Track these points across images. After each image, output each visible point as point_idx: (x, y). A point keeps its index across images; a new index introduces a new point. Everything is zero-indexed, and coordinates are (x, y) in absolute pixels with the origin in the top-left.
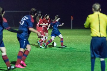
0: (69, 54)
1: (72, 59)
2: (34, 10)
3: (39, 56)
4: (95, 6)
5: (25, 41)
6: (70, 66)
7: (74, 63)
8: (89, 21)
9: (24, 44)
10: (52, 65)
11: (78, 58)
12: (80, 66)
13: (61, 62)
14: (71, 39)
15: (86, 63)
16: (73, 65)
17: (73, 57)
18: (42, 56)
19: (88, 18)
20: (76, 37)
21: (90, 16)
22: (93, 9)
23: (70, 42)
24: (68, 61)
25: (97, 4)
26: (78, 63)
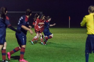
0: (67, 50)
1: (70, 54)
2: (29, 11)
3: (40, 51)
4: (91, 8)
5: (23, 38)
6: (68, 61)
7: (72, 58)
8: (85, 21)
9: (24, 41)
10: (52, 59)
11: (75, 53)
12: (77, 60)
13: (60, 57)
14: (68, 36)
15: (82, 58)
16: (71, 60)
17: (70, 53)
18: (43, 51)
19: (84, 18)
20: (73, 34)
21: (86, 16)
22: (89, 11)
23: (67, 39)
24: (66, 56)
25: (92, 6)
26: (75, 57)
